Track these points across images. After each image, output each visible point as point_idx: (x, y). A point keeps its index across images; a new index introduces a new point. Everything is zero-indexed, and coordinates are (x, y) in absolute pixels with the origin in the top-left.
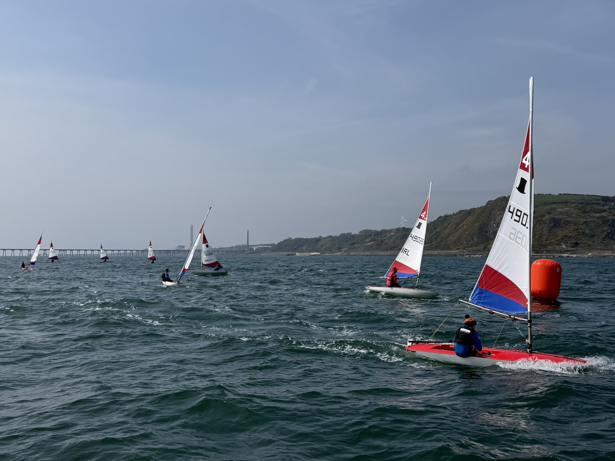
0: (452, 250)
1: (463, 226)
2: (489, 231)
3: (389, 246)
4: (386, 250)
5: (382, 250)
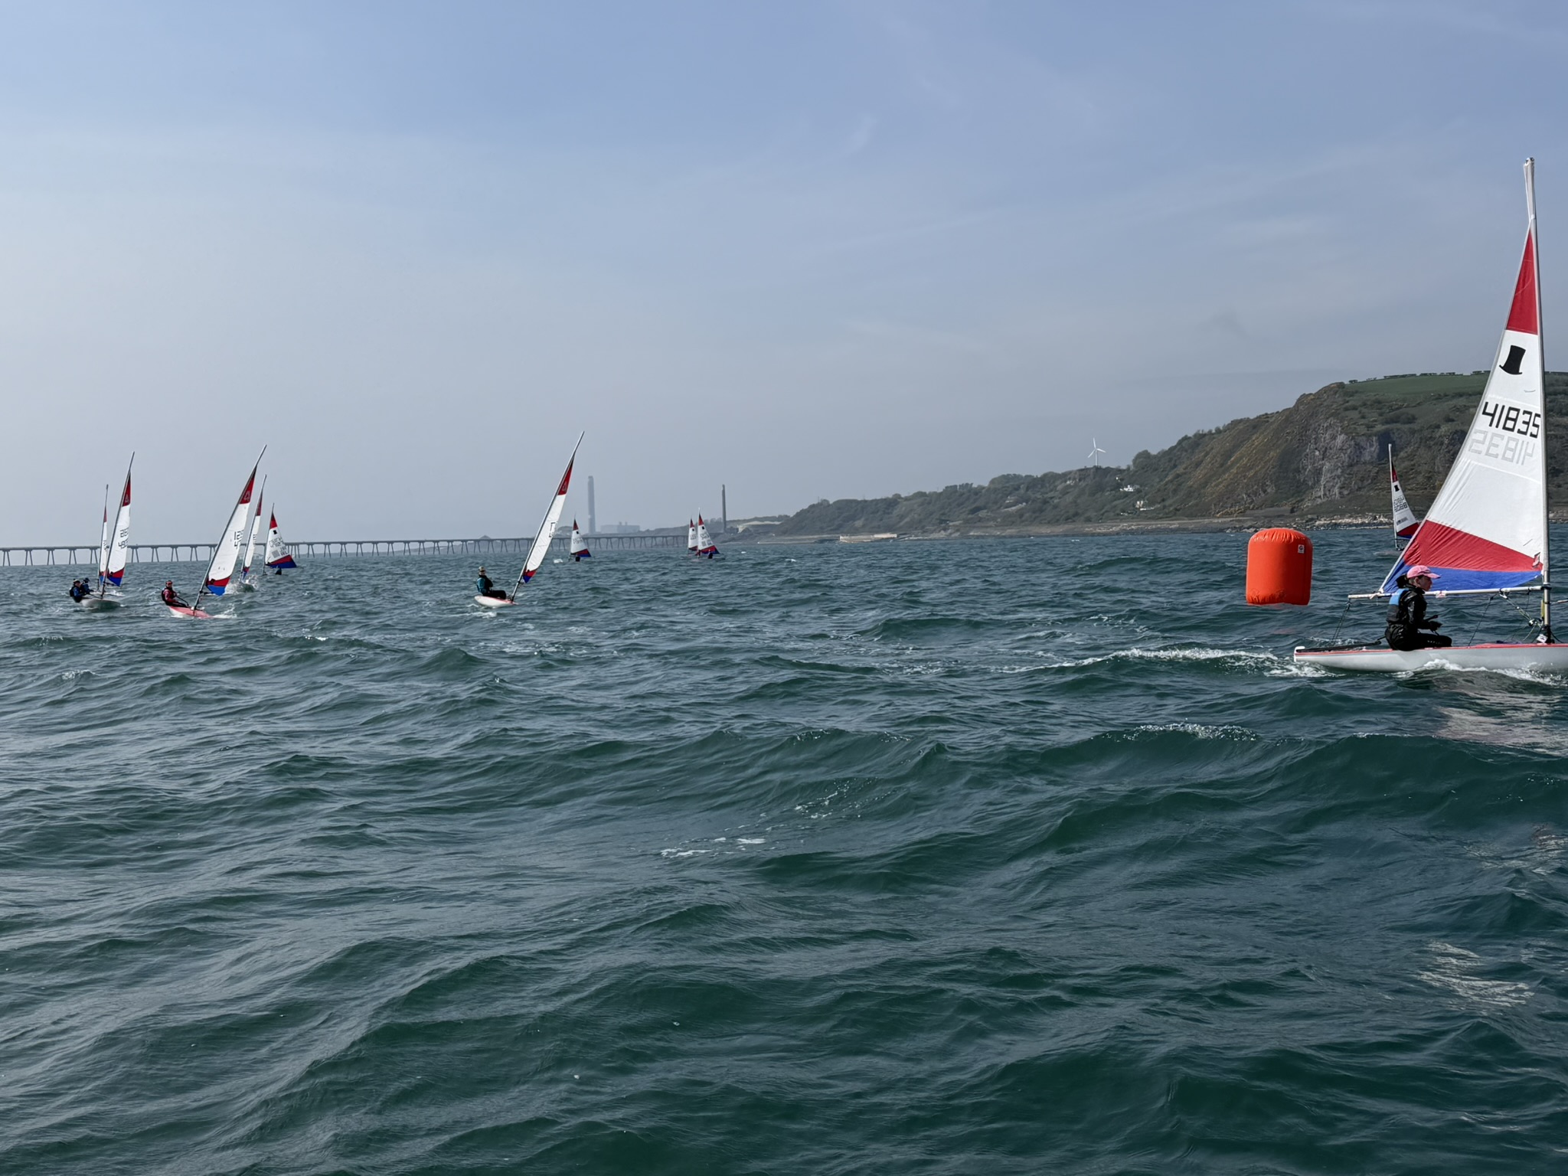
0: (1214, 517)
1: (1241, 458)
2: (1303, 467)
3: (1062, 513)
4: (1056, 522)
5: (1045, 523)
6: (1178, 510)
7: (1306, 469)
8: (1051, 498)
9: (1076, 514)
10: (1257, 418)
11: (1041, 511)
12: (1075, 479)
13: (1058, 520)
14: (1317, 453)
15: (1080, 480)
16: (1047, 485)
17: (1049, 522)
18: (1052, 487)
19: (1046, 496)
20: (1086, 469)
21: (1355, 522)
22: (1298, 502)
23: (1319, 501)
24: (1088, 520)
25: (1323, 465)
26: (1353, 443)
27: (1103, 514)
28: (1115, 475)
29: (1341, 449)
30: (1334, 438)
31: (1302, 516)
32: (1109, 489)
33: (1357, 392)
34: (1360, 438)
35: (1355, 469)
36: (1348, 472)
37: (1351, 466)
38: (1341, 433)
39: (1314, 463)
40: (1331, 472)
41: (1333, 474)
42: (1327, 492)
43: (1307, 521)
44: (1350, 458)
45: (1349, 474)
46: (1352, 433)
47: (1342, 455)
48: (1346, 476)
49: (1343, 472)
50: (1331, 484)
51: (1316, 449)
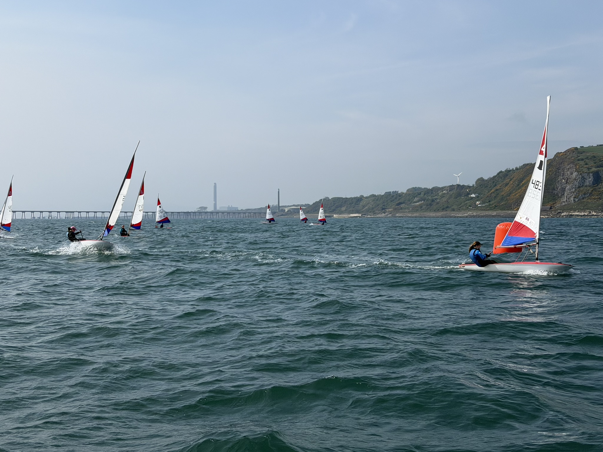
3: (441, 206)
4: (438, 211)
5: (432, 211)
6: (497, 206)
7: (557, 188)
8: (436, 199)
9: (447, 207)
11: (431, 205)
12: (447, 190)
13: (439, 210)
14: (563, 181)
15: (450, 191)
16: (434, 193)
17: (435, 211)
18: (436, 194)
19: (433, 198)
20: (453, 186)
21: (580, 214)
22: (554, 204)
23: (564, 204)
24: (453, 210)
25: (566, 186)
26: (581, 176)
27: (460, 207)
28: (467, 189)
29: (575, 179)
30: (572, 174)
31: (555, 211)
32: (463, 195)
33: (584, 152)
34: (584, 174)
35: (582, 189)
37: (579, 187)
38: (575, 171)
39: (562, 186)
40: (570, 190)
41: (571, 191)
42: (568, 200)
43: (558, 213)
44: (579, 184)
45: (579, 191)
46: (580, 172)
47: (575, 182)
48: (577, 192)
49: (575, 190)
50: (570, 196)
51: (563, 179)
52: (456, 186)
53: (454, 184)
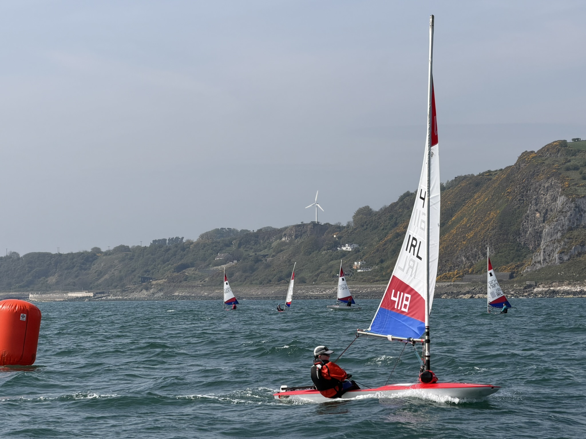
1: (462, 218)
2: (524, 230)
3: (275, 272)
4: (268, 283)
5: (256, 284)
7: (526, 232)
8: (265, 256)
10: (480, 175)
11: (253, 270)
12: (290, 235)
13: (270, 281)
14: (538, 215)
15: (296, 237)
16: (262, 241)
17: (261, 283)
18: (266, 244)
19: (258, 253)
20: (303, 225)
21: (574, 289)
22: (518, 267)
23: (539, 266)
25: (544, 227)
26: (573, 205)
27: (318, 275)
28: (334, 232)
29: (561, 212)
30: (554, 199)
31: (520, 282)
32: (325, 247)
33: (579, 151)
34: (581, 200)
35: (576, 233)
36: (568, 235)
37: (570, 229)
38: (562, 195)
39: (535, 226)
40: (551, 236)
41: (553, 238)
42: (547, 257)
43: (525, 288)
44: (570, 221)
45: (570, 238)
46: (572, 194)
47: (562, 218)
48: (566, 240)
49: (563, 236)
50: (551, 248)
51: (537, 210)
52: (309, 226)
53: (305, 222)
